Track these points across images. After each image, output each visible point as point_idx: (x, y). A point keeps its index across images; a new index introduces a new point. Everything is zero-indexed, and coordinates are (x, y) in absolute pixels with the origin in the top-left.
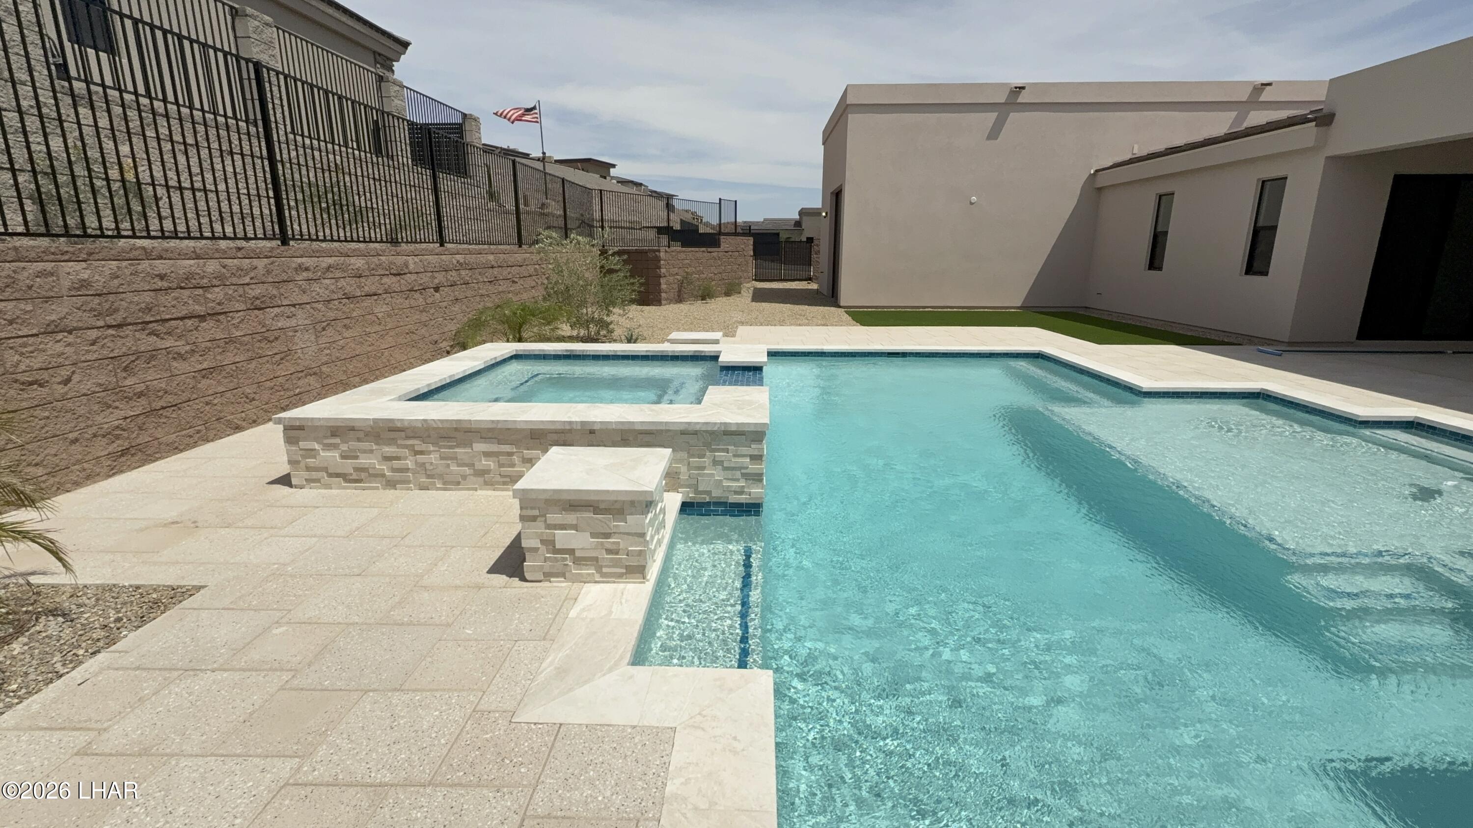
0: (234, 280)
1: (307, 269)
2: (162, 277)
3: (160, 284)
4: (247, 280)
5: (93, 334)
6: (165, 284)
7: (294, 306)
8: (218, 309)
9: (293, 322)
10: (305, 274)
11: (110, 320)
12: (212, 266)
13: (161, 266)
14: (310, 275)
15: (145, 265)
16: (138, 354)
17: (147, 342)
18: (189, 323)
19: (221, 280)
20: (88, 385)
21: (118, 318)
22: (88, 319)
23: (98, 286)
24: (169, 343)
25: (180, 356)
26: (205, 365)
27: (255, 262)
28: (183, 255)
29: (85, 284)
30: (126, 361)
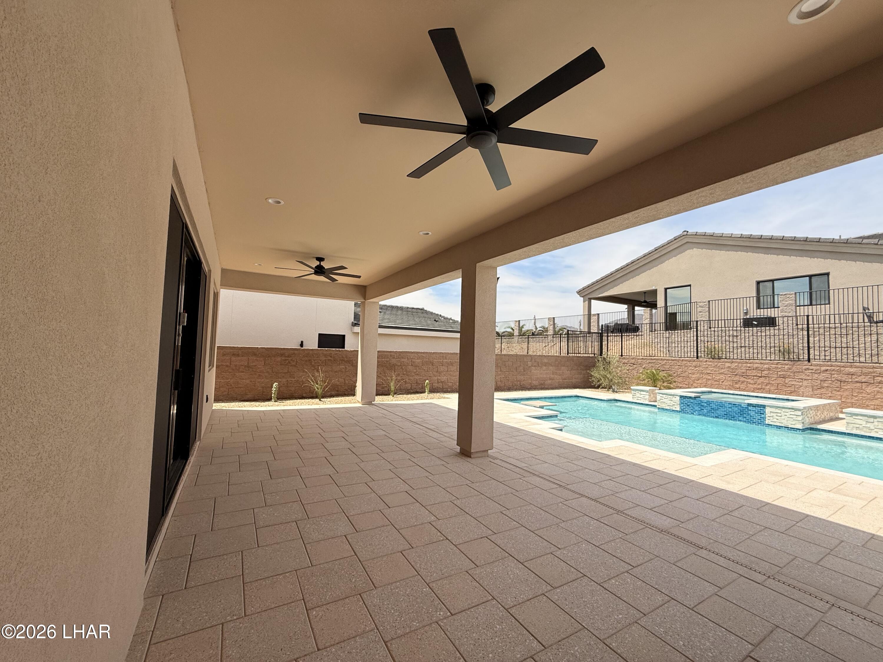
0: (774, 370)
1: (812, 370)
2: (749, 367)
3: (748, 368)
4: (779, 370)
5: (729, 375)
6: (750, 369)
7: (802, 379)
8: (766, 376)
9: (801, 384)
10: (810, 371)
11: (733, 374)
12: (766, 366)
13: (749, 365)
14: (813, 371)
15: (745, 365)
16: (739, 381)
17: (742, 379)
18: (755, 377)
19: (769, 369)
20: (726, 384)
21: (735, 373)
22: (729, 373)
23: (732, 368)
24: (749, 380)
25: (750, 384)
26: (758, 387)
27: (784, 366)
28: (756, 363)
29: (729, 367)
30: (736, 382)
